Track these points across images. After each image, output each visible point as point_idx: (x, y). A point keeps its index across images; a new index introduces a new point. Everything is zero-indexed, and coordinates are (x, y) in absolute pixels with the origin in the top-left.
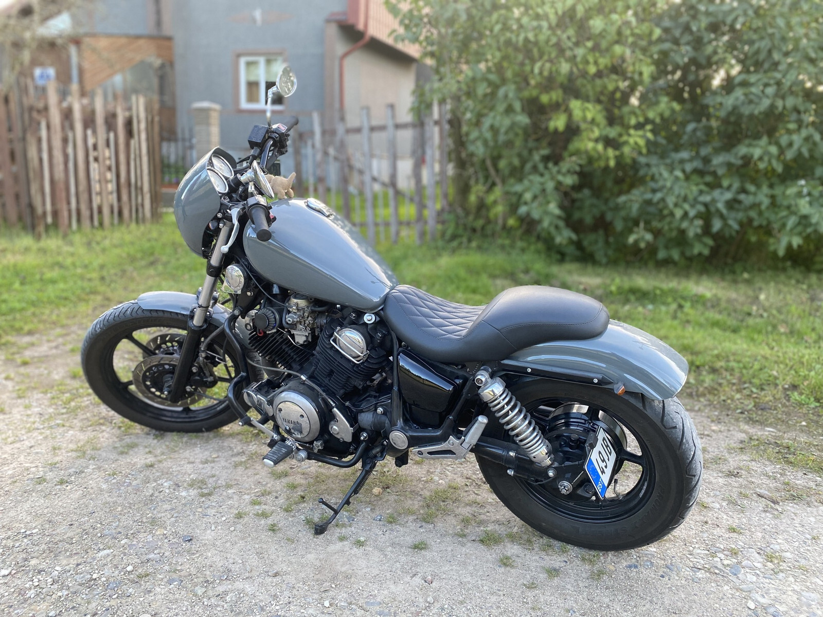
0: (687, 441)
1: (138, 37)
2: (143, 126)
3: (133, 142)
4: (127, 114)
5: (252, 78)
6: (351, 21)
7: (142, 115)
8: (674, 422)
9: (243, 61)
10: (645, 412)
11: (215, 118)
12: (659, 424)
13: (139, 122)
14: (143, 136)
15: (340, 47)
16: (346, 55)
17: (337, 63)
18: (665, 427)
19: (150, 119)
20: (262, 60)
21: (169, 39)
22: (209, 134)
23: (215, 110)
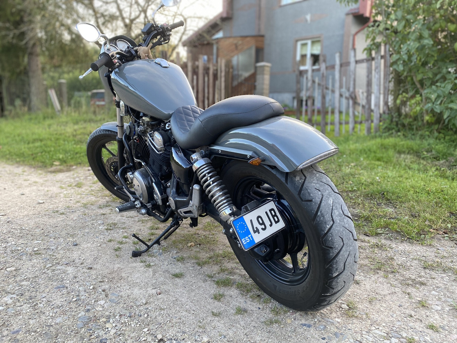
0: (322, 214)
1: (246, 37)
2: (223, 74)
3: (217, 83)
4: (215, 68)
5: (304, 53)
6: (361, 12)
7: (223, 68)
8: (310, 196)
9: (299, 44)
10: (287, 185)
11: (267, 71)
12: (297, 196)
13: (221, 72)
14: (223, 79)
15: (354, 28)
16: (357, 33)
17: (351, 38)
18: (302, 200)
19: (227, 70)
20: (309, 42)
21: (263, 36)
22: (263, 79)
23: (267, 66)
